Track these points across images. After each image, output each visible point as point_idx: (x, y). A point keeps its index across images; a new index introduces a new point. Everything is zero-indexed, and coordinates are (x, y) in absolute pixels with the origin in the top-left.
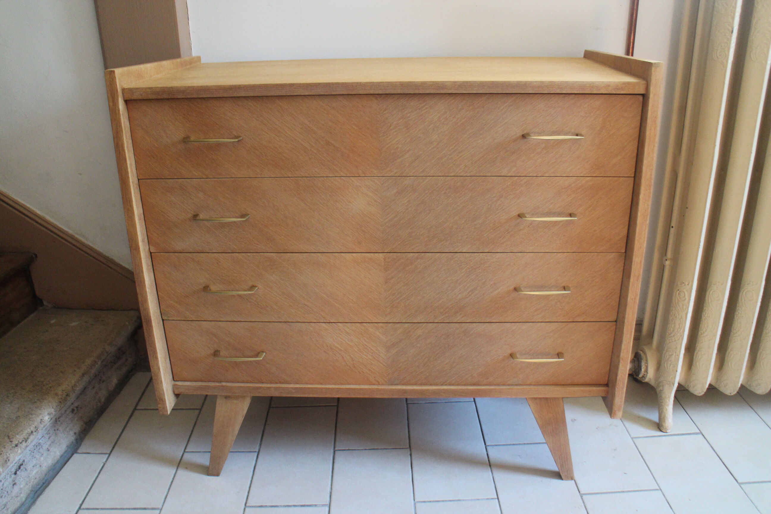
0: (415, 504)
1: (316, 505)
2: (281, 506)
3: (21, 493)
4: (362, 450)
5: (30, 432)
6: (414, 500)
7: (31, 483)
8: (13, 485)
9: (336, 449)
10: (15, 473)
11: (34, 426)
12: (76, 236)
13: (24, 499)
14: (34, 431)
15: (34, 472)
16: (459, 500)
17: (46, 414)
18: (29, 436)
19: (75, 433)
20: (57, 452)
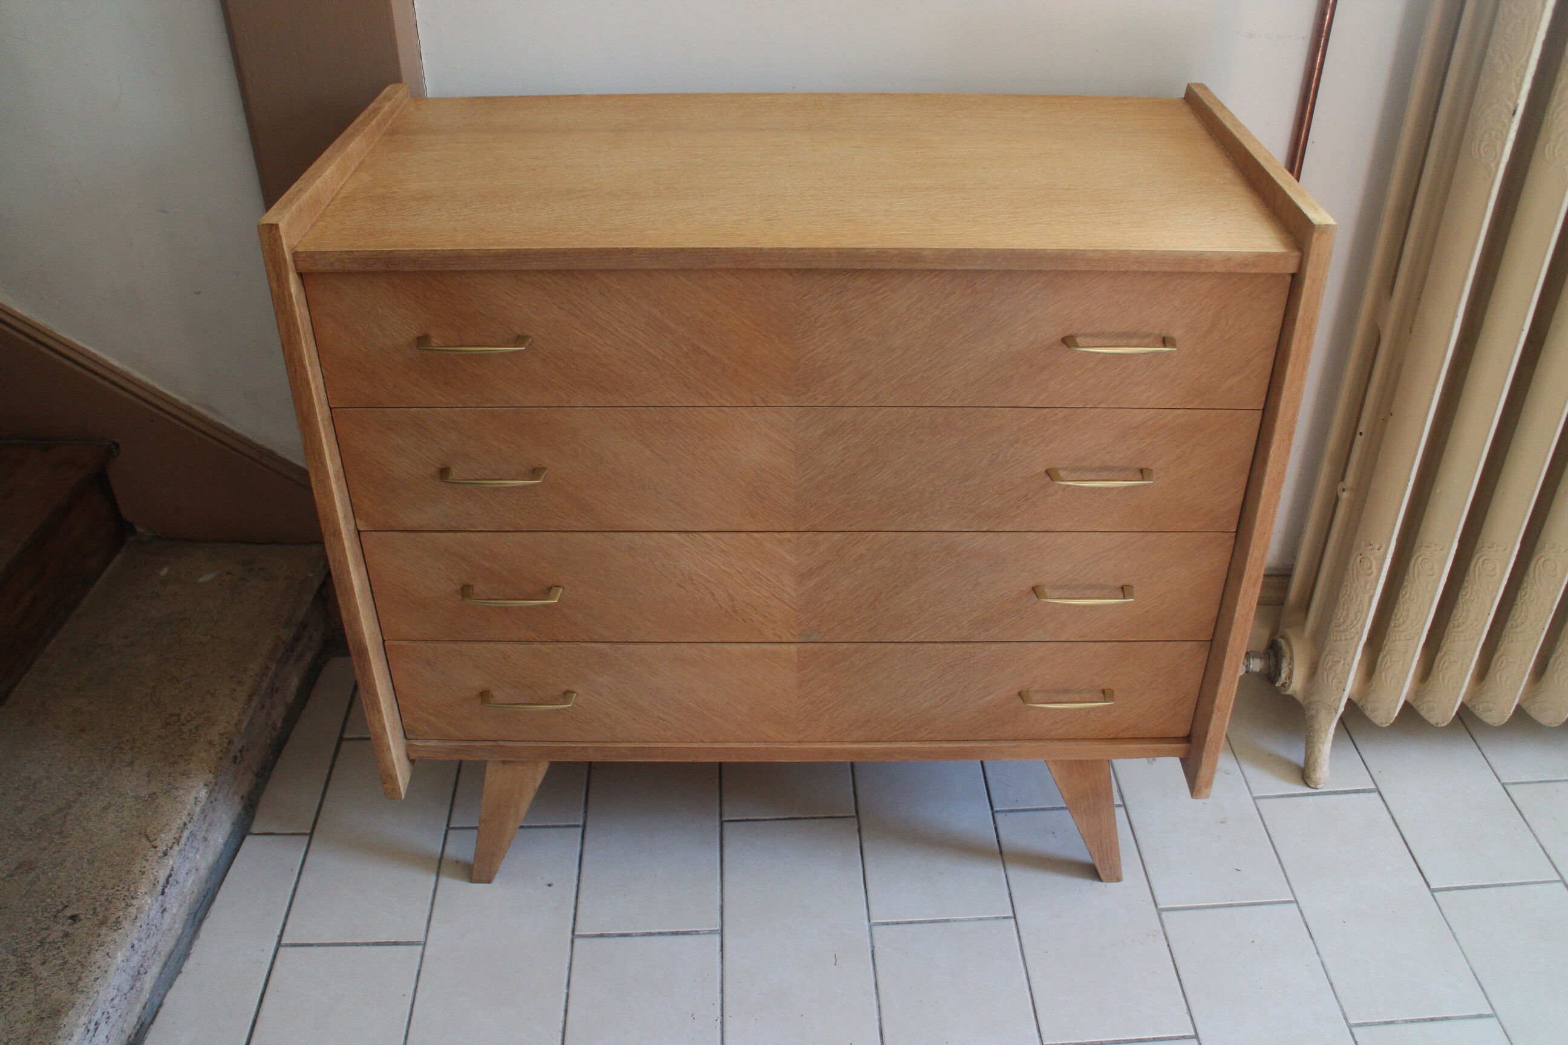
0: (870, 928)
1: (697, 933)
2: (636, 935)
3: (175, 923)
4: (771, 820)
5: (182, 825)
6: (869, 920)
7: (187, 901)
8: (162, 913)
9: (725, 818)
10: (163, 893)
11: (186, 812)
12: (195, 407)
13: (180, 931)
14: (187, 822)
15: (190, 882)
16: (947, 921)
17: (202, 784)
18: (182, 832)
19: (242, 797)
20: (219, 837)
